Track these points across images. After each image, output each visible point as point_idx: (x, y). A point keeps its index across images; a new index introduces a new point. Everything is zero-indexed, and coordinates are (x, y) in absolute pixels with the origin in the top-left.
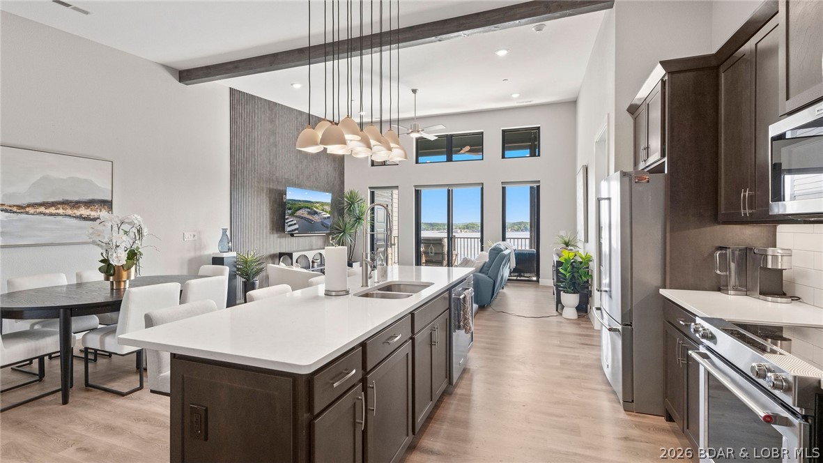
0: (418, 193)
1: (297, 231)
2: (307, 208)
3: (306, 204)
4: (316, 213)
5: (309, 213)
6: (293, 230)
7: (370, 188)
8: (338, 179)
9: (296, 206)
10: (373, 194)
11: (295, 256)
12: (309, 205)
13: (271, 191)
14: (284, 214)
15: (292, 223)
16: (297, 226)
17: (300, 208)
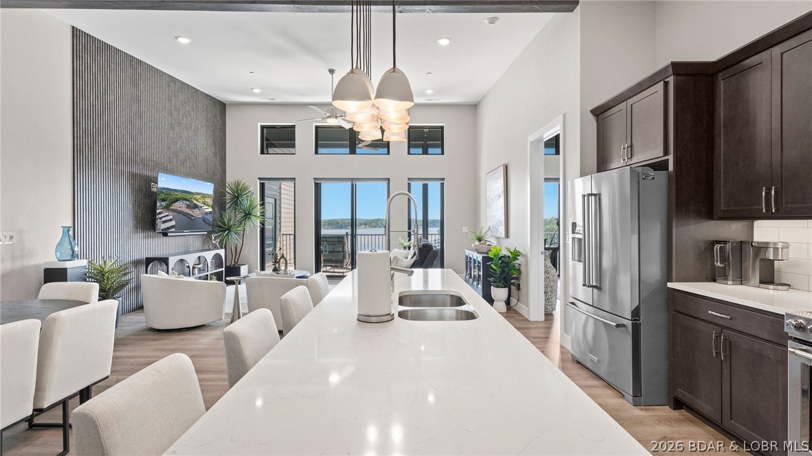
0: (318, 187)
1: (173, 230)
2: (186, 200)
3: (185, 196)
4: (196, 207)
5: (188, 207)
6: (168, 228)
7: (260, 179)
8: (219, 167)
9: (171, 197)
10: (262, 185)
11: (173, 261)
12: (188, 197)
13: (134, 176)
14: (154, 207)
15: (165, 219)
16: (173, 223)
17: (177, 200)
